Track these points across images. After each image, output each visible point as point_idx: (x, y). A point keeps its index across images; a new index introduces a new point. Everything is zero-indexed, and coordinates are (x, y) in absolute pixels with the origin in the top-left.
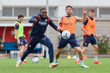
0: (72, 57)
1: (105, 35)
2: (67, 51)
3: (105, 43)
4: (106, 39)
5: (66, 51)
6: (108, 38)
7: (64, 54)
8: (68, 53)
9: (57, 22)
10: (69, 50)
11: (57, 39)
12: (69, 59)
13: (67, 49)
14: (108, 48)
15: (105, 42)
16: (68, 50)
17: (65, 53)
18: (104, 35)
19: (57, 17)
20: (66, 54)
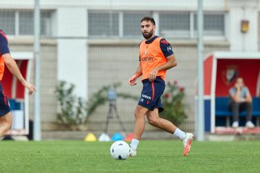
0: (97, 137)
1: (175, 83)
2: (80, 123)
3: (175, 103)
4: (176, 93)
5: (78, 122)
6: (182, 90)
7: (71, 130)
8: (82, 127)
9: (53, 48)
10: (83, 120)
11: (55, 92)
12: (91, 143)
13: (80, 116)
14: (182, 114)
15: (174, 99)
16: (80, 120)
17: (74, 127)
18: (172, 83)
19: (54, 35)
20: (78, 130)
